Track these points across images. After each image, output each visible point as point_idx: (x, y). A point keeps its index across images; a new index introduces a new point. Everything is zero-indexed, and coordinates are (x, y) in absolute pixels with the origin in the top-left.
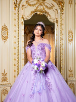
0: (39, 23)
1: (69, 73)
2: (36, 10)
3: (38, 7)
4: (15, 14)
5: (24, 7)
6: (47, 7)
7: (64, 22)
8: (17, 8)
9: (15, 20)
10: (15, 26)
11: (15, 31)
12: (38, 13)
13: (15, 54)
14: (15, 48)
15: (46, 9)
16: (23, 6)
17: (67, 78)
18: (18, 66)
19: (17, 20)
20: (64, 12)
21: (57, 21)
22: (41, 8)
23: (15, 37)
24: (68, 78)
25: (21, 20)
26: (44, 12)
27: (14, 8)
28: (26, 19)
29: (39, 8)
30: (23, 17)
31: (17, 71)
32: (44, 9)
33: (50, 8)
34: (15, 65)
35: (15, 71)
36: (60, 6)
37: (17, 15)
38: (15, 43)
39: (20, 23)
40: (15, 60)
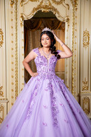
2: (40, 6)
3: (42, 2)
4: (12, 13)
5: (24, 3)
7: (78, 20)
8: (14, 6)
9: (12, 20)
10: (12, 27)
11: (12, 35)
12: (43, 10)
13: (12, 63)
14: (12, 56)
15: (54, 5)
16: (22, 1)
17: (80, 92)
19: (14, 20)
20: (78, 7)
21: (68, 19)
22: (45, 3)
23: (12, 42)
24: (82, 91)
25: (20, 21)
26: (50, 9)
27: (10, 5)
28: (26, 19)
29: (43, 4)
30: (22, 17)
31: (15, 83)
32: (50, 4)
33: (58, 3)
34: (12, 77)
35: (13, 84)
37: (14, 14)
38: (13, 49)
39: (19, 24)
40: (12, 70)
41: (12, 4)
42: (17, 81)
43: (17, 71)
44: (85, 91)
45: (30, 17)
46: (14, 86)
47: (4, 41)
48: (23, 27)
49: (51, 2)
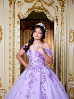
0: (38, 24)
1: (69, 77)
2: (34, 7)
3: (35, 4)
4: (10, 12)
5: (20, 4)
6: (46, 3)
7: (65, 21)
8: (12, 6)
9: (10, 18)
10: (10, 25)
11: (10, 31)
12: (36, 10)
13: (10, 57)
14: (10, 51)
15: (45, 6)
16: (19, 2)
17: (66, 83)
18: (13, 71)
19: (12, 19)
20: (65, 8)
21: (57, 19)
22: (39, 4)
23: (10, 38)
24: (68, 82)
25: (17, 19)
26: (42, 9)
27: (8, 6)
28: (22, 18)
29: (37, 5)
30: (19, 16)
31: (12, 75)
32: (42, 6)
33: (49, 5)
34: (10, 69)
35: (10, 76)
36: (61, 2)
37: (12, 13)
38: (10, 44)
39: (16, 22)
40: (10, 63)
41: (10, 5)
42: (13, 73)
43: (14, 64)
44: (70, 82)
45: (26, 16)
46: (11, 77)
47: (3, 37)
48: (19, 25)
49: (43, 4)
